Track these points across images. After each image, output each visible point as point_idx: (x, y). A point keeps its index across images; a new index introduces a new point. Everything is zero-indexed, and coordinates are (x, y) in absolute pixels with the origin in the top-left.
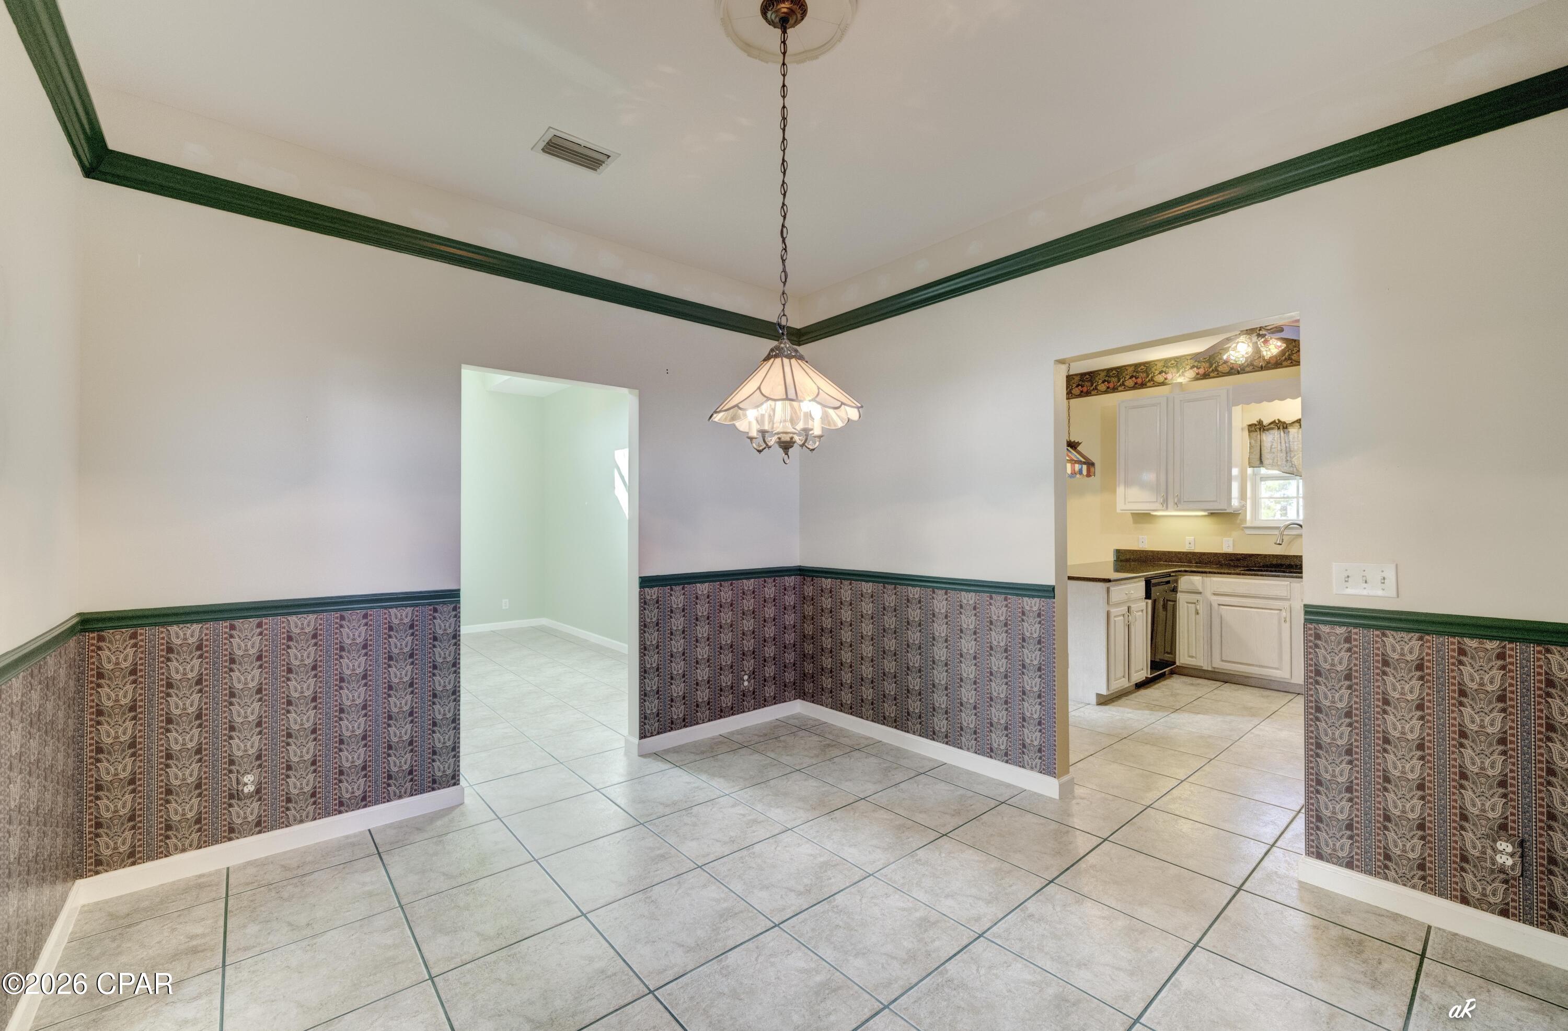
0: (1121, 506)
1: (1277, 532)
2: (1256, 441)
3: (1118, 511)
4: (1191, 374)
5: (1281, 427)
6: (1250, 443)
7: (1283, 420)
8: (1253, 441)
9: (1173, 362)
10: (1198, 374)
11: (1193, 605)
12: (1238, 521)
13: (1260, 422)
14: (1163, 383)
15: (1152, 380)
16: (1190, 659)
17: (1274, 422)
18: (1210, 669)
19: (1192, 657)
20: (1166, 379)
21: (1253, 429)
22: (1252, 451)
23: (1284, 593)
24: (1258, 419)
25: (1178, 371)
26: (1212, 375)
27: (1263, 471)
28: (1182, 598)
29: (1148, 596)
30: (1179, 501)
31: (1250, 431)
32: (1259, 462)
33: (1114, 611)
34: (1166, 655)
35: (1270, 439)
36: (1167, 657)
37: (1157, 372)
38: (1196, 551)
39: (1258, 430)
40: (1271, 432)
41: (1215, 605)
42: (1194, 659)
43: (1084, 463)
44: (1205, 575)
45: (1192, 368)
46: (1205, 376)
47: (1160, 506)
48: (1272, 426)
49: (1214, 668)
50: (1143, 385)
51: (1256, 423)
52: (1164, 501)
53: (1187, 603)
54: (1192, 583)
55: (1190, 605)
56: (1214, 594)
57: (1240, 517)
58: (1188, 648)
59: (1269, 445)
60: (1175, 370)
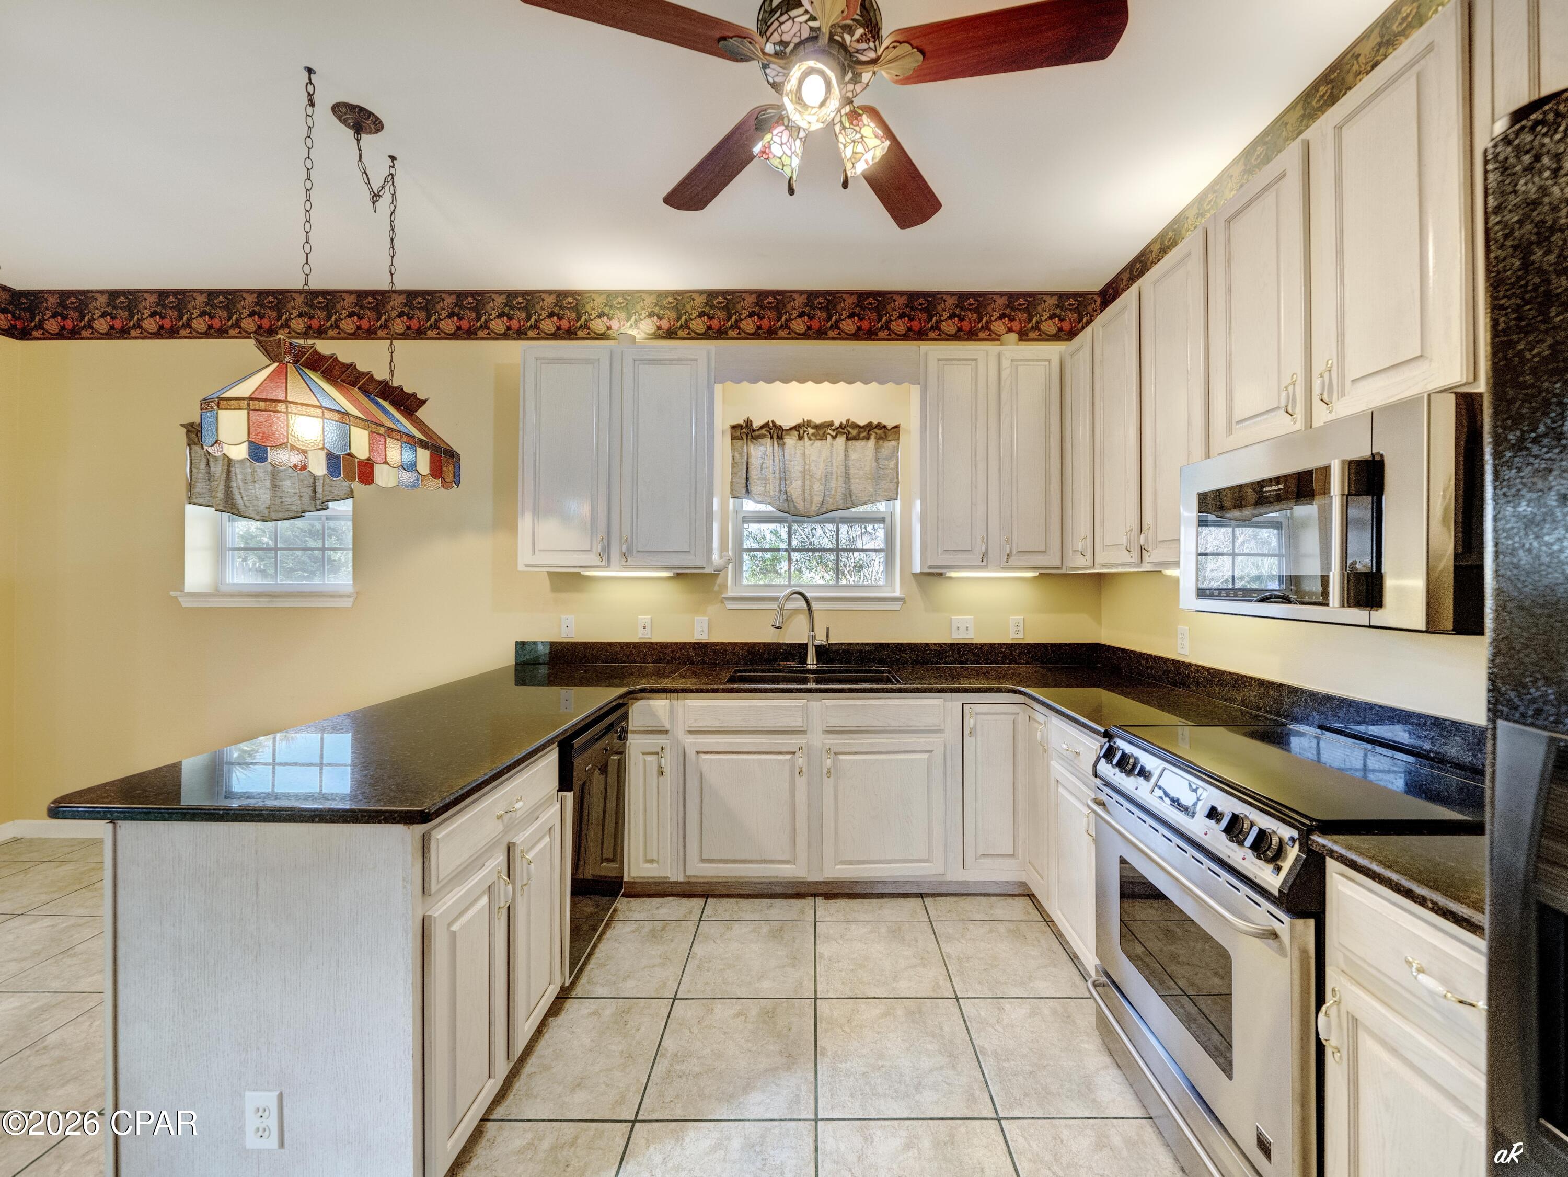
0: (525, 557)
1: (774, 606)
2: (741, 454)
3: (521, 568)
4: (647, 326)
5: (775, 436)
6: (733, 457)
7: (778, 423)
8: (736, 454)
9: (620, 299)
10: (659, 328)
11: (654, 758)
12: (716, 588)
13: (749, 423)
14: (602, 335)
15: (585, 326)
16: (648, 866)
17: (767, 425)
18: (681, 879)
19: (651, 861)
20: (609, 328)
21: (738, 434)
22: (735, 470)
23: (796, 722)
24: (745, 418)
25: (629, 319)
26: (681, 333)
27: (749, 506)
28: (635, 743)
29: (565, 783)
30: (629, 550)
31: (733, 438)
32: (744, 490)
33: (439, 909)
34: (605, 864)
35: (761, 452)
36: (607, 869)
37: (594, 314)
38: (654, 640)
39: (744, 436)
40: (761, 441)
41: (691, 753)
42: (655, 865)
43: (424, 445)
44: (675, 695)
45: (651, 315)
46: (670, 334)
47: (596, 561)
48: (763, 431)
49: (689, 877)
50: (570, 334)
51: (742, 422)
52: (603, 549)
53: (644, 754)
54: (654, 715)
55: (648, 758)
56: (690, 732)
57: (719, 581)
58: (645, 843)
59: (759, 462)
60: (623, 315)
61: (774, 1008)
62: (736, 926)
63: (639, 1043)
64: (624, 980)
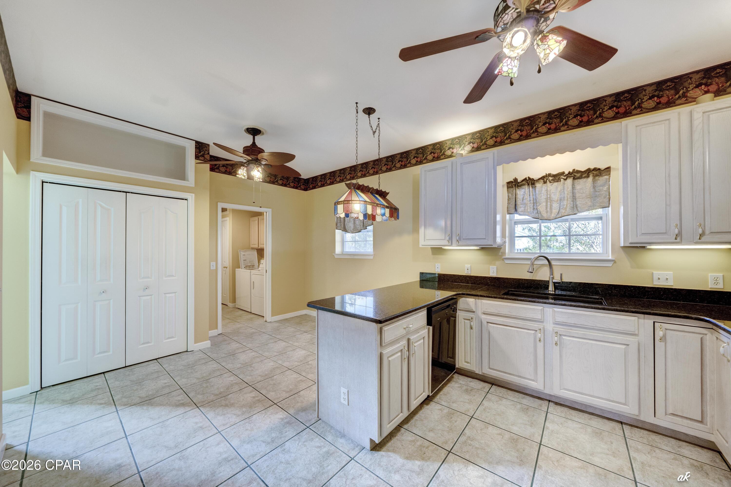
0: (422, 242)
1: (529, 262)
2: (512, 194)
3: (420, 246)
4: (468, 148)
5: (530, 184)
6: (508, 196)
7: (531, 177)
8: (510, 195)
9: (457, 140)
10: (473, 148)
11: (469, 321)
12: (500, 254)
13: (516, 180)
14: (450, 155)
15: (444, 154)
16: (466, 364)
17: (526, 179)
18: (480, 373)
19: (468, 363)
20: (452, 153)
21: (511, 185)
22: (509, 202)
23: (538, 317)
24: (514, 178)
25: (460, 147)
26: (483, 147)
27: (517, 217)
28: (461, 315)
29: (429, 323)
30: (460, 239)
31: (508, 188)
32: (514, 210)
34: (449, 359)
35: (521, 192)
36: (450, 360)
37: (447, 148)
38: (472, 275)
39: (514, 186)
40: (523, 187)
41: (485, 323)
42: (469, 365)
43: (388, 207)
44: (477, 297)
45: (469, 144)
46: (478, 149)
47: (447, 243)
48: (524, 182)
49: (484, 373)
50: (438, 158)
51: (512, 180)
52: (449, 239)
53: (464, 319)
54: (468, 304)
55: (466, 321)
56: (484, 314)
57: (502, 251)
58: (465, 355)
59: (522, 197)
60: (458, 146)
61: (517, 439)
62: (504, 400)
63: (455, 426)
64: (453, 403)
